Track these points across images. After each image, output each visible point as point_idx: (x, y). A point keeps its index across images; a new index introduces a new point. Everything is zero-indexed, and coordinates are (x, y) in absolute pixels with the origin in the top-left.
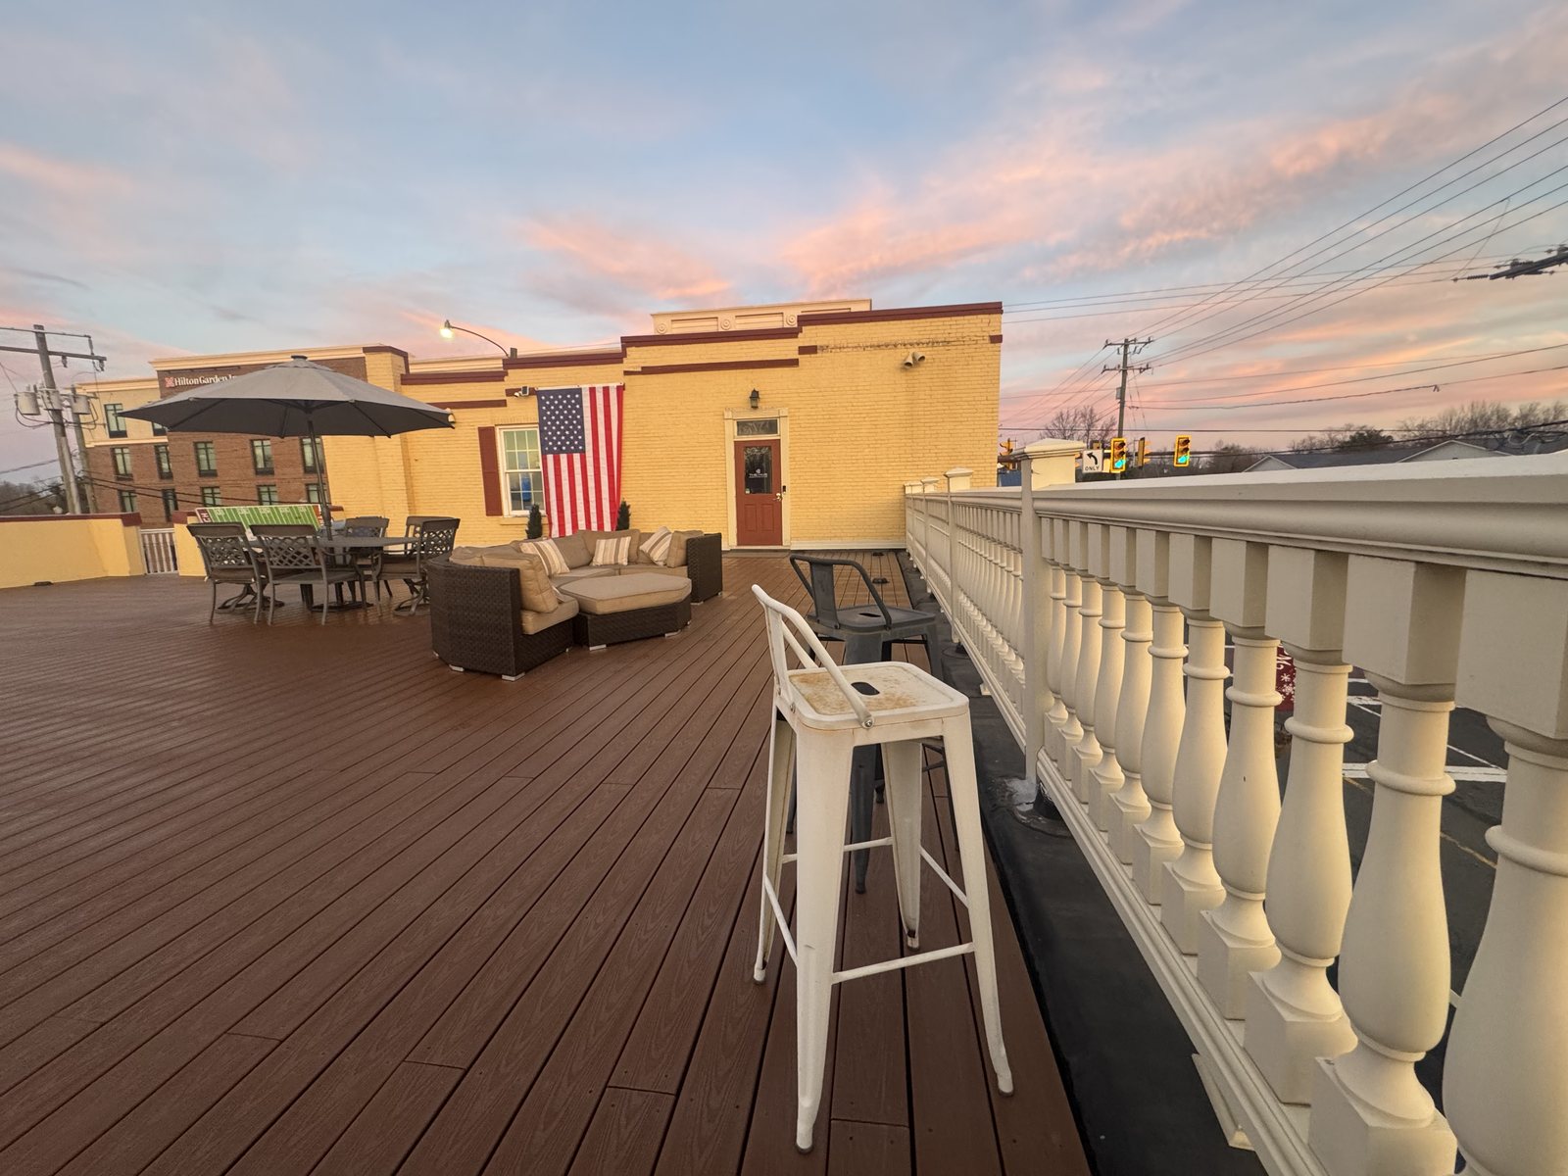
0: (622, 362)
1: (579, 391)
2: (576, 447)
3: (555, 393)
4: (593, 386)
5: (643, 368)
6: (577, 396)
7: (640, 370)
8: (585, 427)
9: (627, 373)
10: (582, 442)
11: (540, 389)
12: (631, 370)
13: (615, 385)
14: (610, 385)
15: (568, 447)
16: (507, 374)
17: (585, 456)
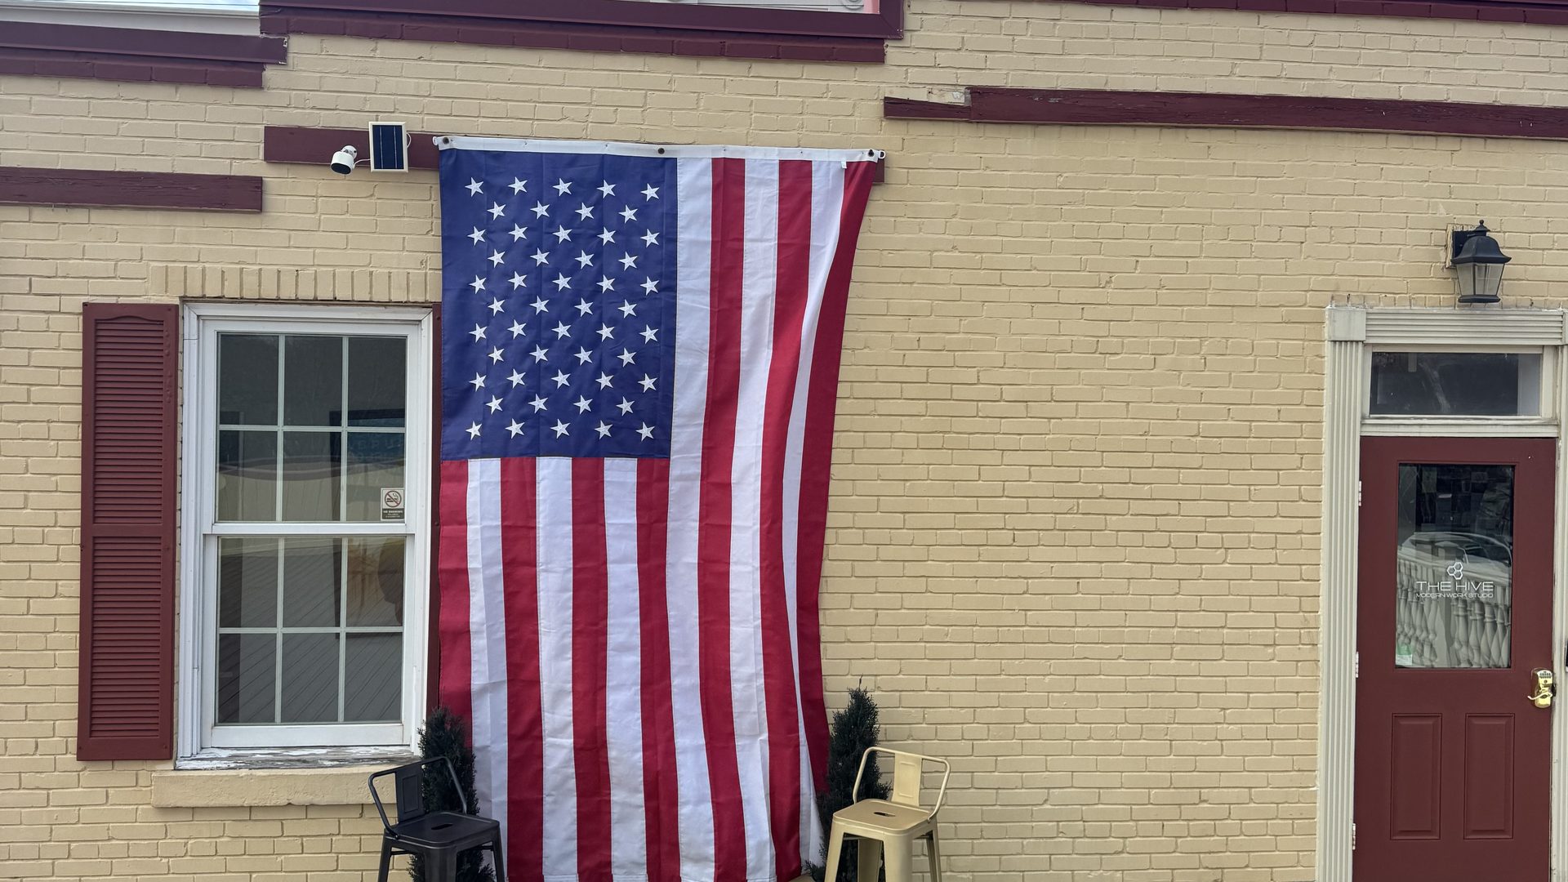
0: (879, 58)
1: (663, 170)
2: (624, 430)
3: (543, 169)
4: (732, 152)
5: (976, 92)
6: (651, 192)
7: (957, 98)
8: (681, 337)
9: (897, 109)
10: (660, 408)
11: (460, 143)
12: (920, 95)
13: (841, 158)
14: (815, 155)
15: (583, 426)
16: (279, 55)
17: (664, 477)
